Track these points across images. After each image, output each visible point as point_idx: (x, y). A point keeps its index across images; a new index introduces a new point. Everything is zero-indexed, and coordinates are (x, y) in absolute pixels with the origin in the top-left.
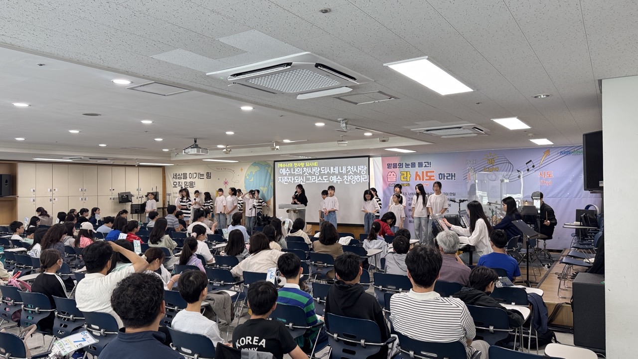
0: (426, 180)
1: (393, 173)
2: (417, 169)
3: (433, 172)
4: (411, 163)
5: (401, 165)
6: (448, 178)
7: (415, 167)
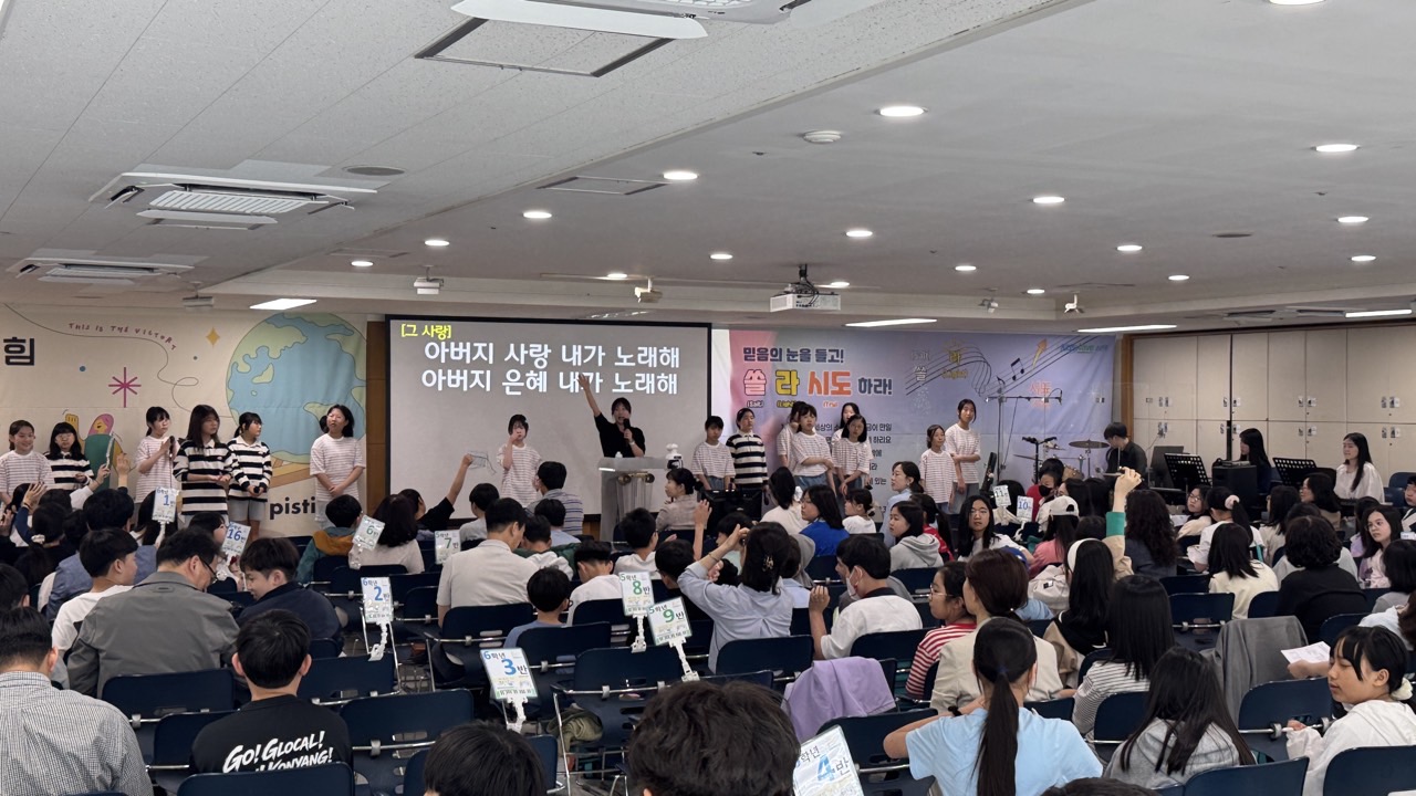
0: (833, 393)
1: (758, 373)
2: (814, 364)
3: (848, 374)
4: (801, 351)
5: (777, 353)
6: (878, 389)
7: (808, 359)
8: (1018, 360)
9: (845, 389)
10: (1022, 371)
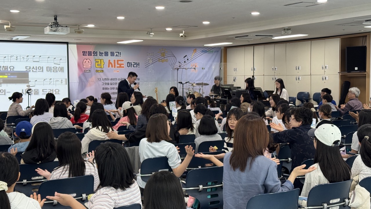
0: (117, 67)
1: (88, 60)
2: (109, 57)
3: (123, 61)
4: (105, 52)
5: (95, 53)
6: (134, 66)
7: (108, 55)
8: (186, 56)
9: (122, 66)
10: (188, 60)
